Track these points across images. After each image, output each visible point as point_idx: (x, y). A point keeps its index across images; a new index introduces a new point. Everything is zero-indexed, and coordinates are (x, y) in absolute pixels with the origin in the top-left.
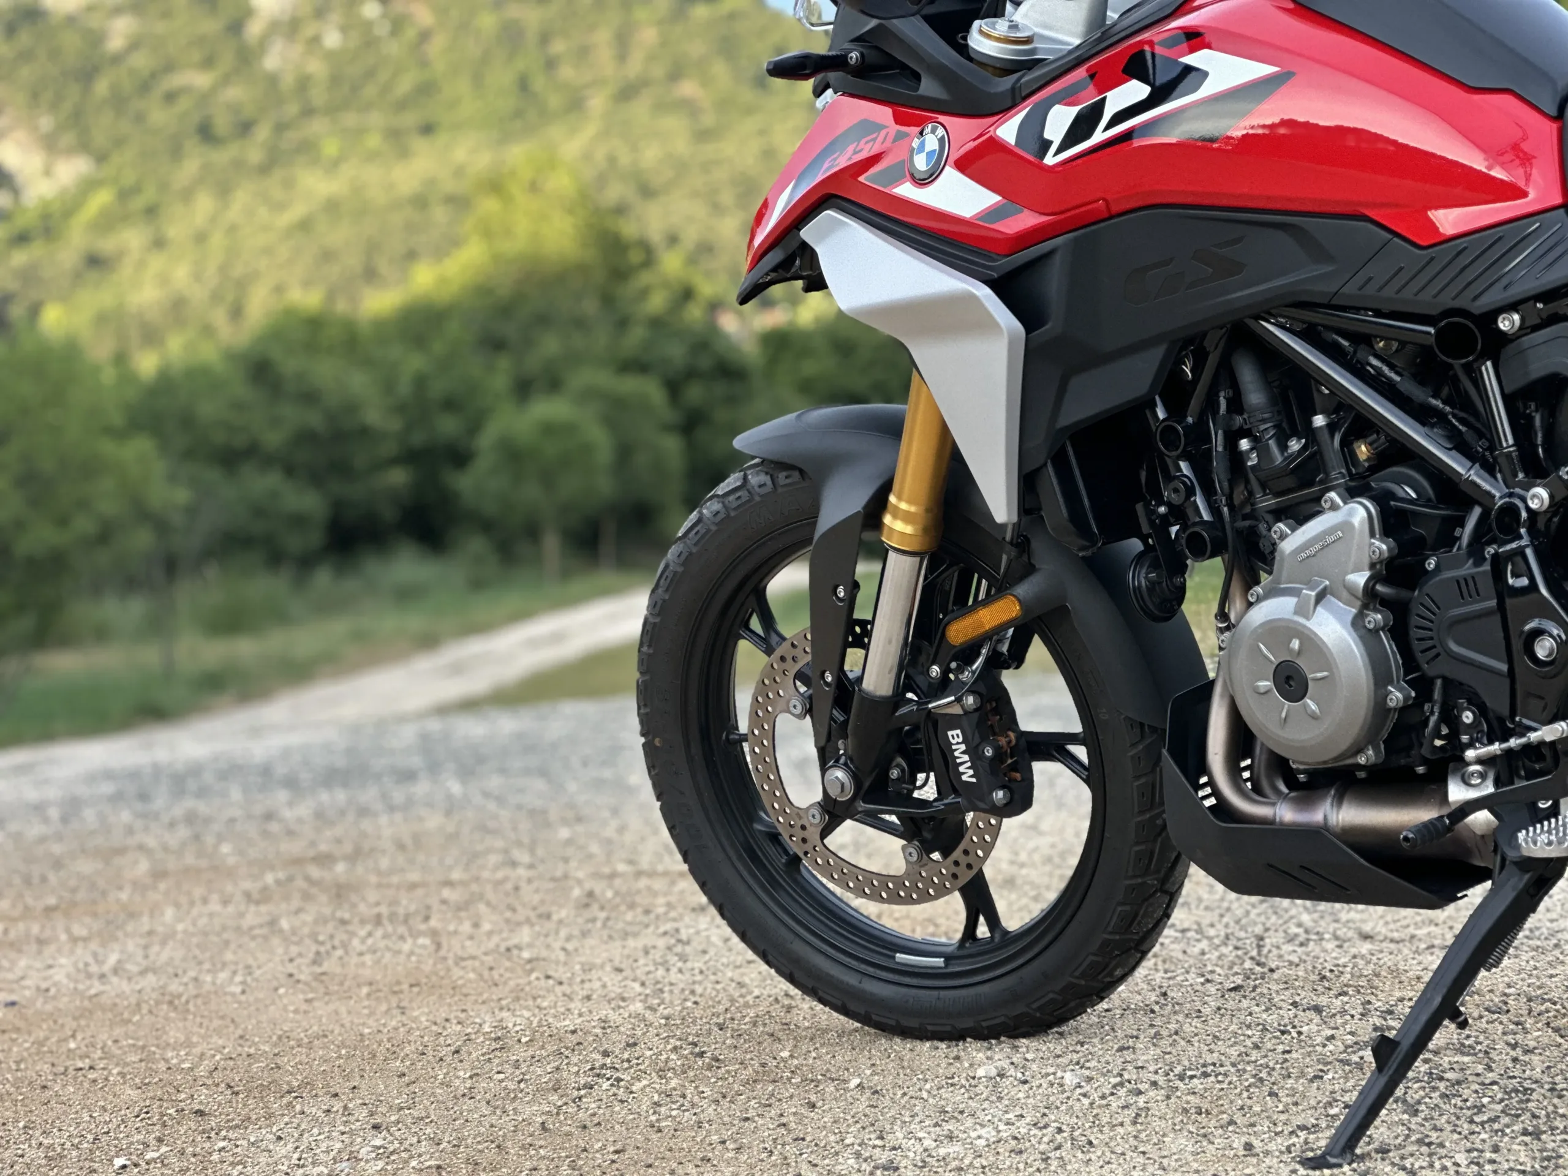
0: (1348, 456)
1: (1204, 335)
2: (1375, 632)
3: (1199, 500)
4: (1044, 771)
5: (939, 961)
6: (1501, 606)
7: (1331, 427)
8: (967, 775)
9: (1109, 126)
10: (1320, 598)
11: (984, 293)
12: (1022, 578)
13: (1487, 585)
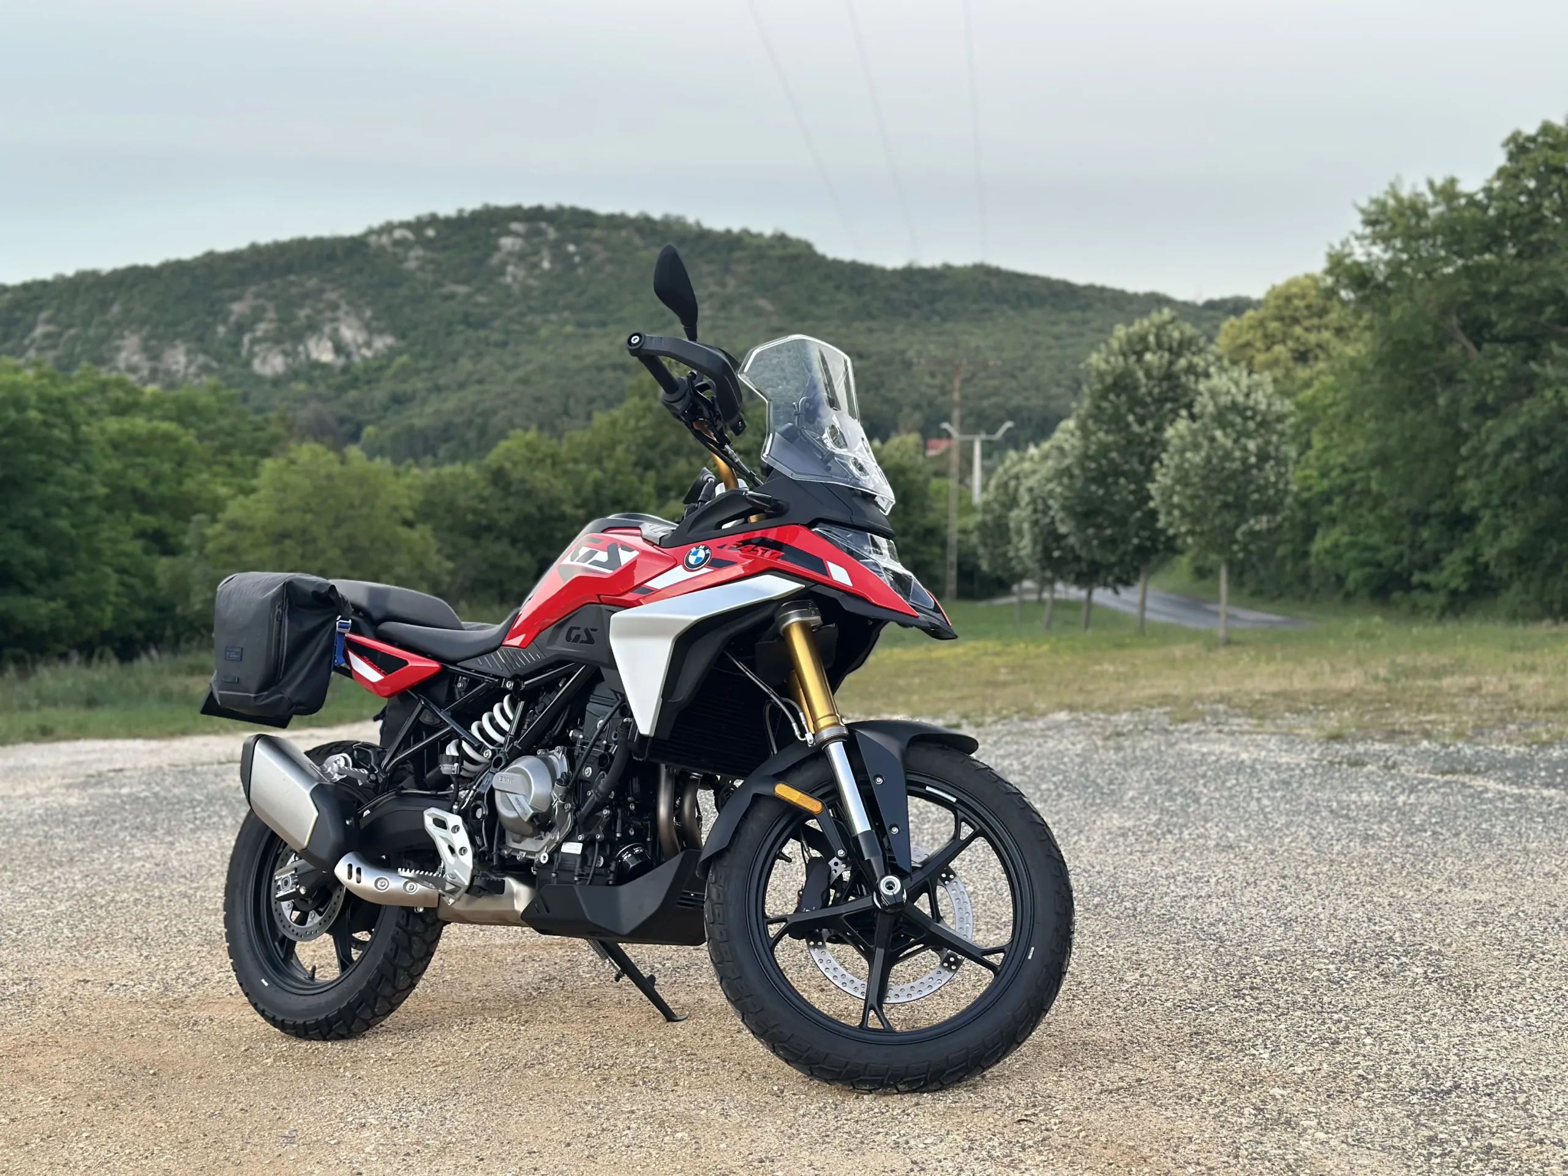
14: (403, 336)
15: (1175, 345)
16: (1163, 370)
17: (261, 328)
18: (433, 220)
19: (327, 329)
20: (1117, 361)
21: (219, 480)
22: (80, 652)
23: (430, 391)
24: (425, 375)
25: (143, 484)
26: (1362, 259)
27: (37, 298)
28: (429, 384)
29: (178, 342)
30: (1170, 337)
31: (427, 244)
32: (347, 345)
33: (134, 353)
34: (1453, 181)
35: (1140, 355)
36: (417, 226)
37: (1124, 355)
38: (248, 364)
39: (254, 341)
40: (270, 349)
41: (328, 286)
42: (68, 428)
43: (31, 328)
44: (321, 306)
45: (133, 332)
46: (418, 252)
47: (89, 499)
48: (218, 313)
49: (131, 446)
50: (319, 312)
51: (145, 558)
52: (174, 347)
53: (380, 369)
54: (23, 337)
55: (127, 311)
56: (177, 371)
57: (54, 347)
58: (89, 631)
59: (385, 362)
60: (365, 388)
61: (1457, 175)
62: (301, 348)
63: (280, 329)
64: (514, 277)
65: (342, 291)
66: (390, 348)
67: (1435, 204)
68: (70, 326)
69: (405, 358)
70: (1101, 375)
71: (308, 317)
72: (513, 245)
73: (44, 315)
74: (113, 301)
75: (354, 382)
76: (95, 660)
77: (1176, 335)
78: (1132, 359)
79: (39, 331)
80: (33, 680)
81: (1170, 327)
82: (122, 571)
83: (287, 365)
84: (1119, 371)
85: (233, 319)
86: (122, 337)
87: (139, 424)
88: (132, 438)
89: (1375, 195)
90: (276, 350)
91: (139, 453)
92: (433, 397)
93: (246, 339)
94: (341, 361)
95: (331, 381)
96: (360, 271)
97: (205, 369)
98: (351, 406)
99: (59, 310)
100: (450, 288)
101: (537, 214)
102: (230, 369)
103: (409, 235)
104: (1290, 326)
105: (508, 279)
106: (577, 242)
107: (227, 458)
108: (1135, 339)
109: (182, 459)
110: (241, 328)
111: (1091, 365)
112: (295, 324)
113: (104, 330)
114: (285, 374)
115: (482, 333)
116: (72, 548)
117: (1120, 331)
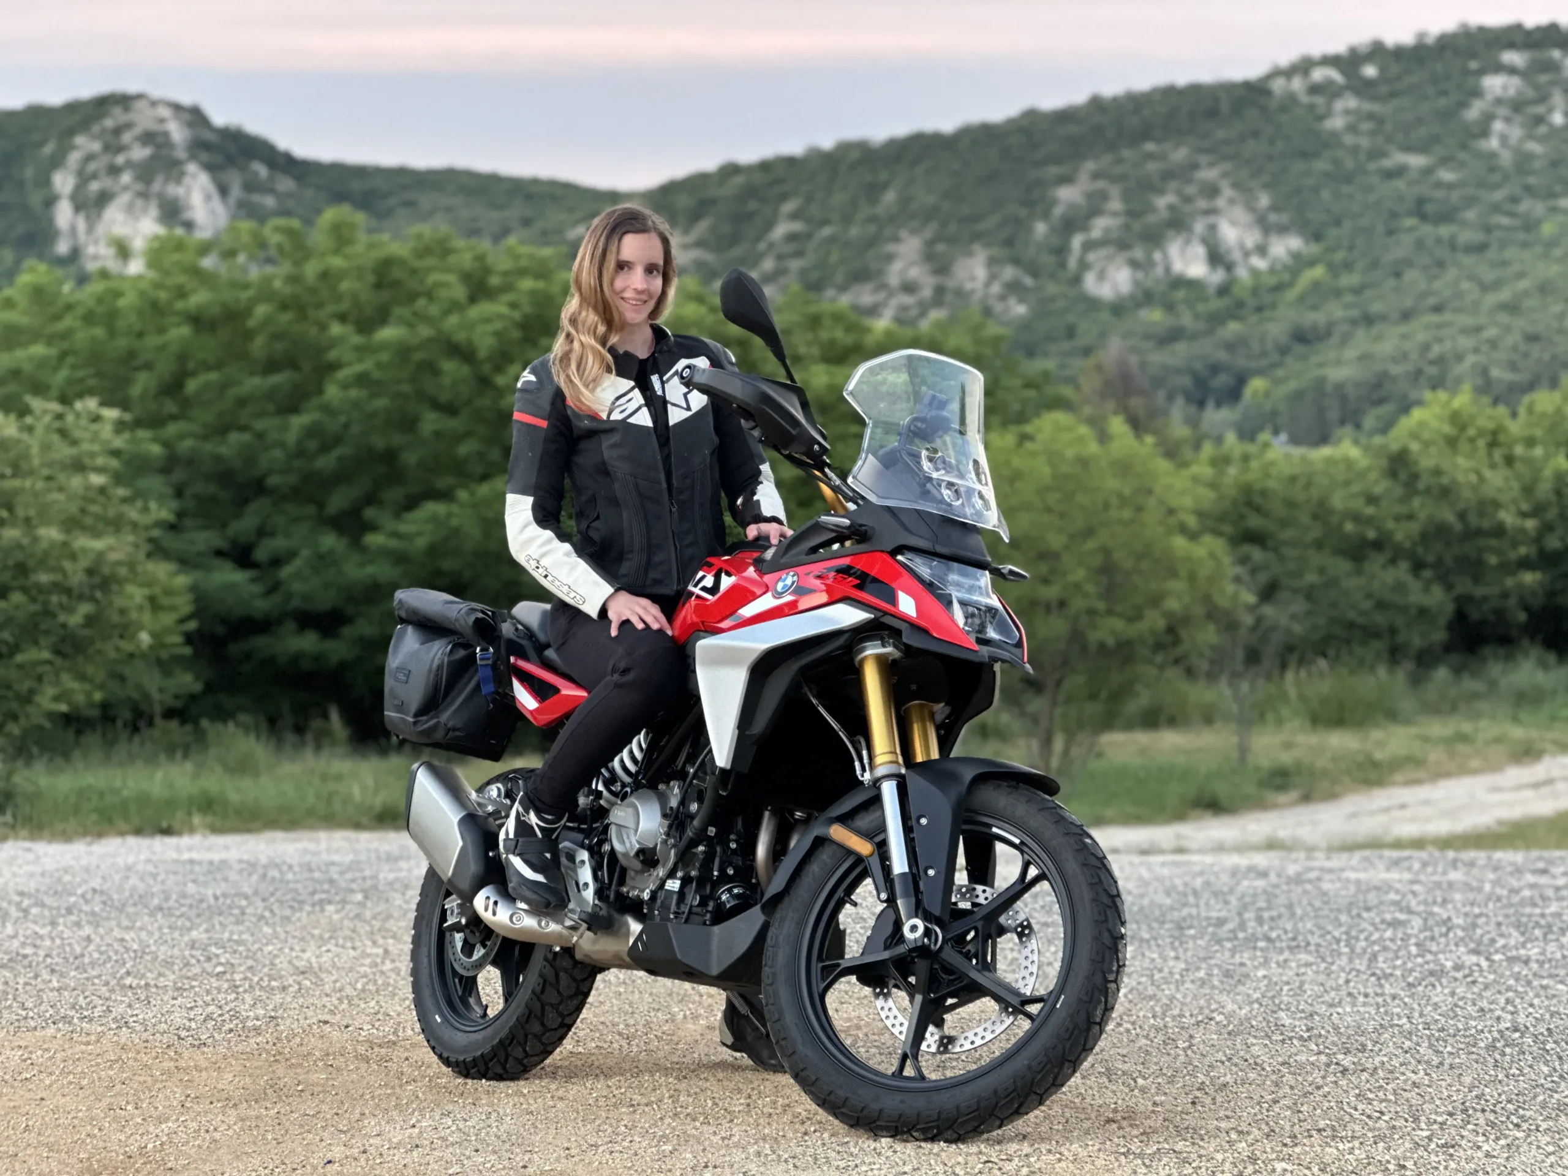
14: (1316, 236)
17: (1100, 226)
18: (1377, 51)
19: (1199, 227)
23: (1355, 323)
24: (1348, 298)
27: (779, 181)
28: (1355, 313)
29: (977, 247)
31: (1363, 88)
32: (1229, 252)
33: (912, 264)
36: (1350, 61)
38: (1077, 280)
39: (1088, 246)
40: (1110, 258)
41: (1203, 159)
43: (769, 225)
44: (1191, 190)
45: (913, 232)
46: (1350, 102)
48: (1036, 202)
50: (1188, 200)
52: (970, 254)
53: (1279, 288)
54: (759, 238)
55: (905, 201)
56: (973, 291)
57: (799, 254)
59: (1286, 277)
60: (1253, 319)
62: (1157, 256)
63: (1127, 227)
64: (1504, 139)
65: (1227, 166)
66: (1296, 256)
68: (826, 222)
69: (1318, 272)
71: (1171, 208)
72: (1505, 88)
73: (789, 207)
74: (885, 186)
75: (1237, 310)
79: (780, 230)
83: (1137, 283)
85: (1058, 211)
86: (896, 239)
90: (1121, 258)
92: (1361, 334)
93: (1077, 241)
94: (1218, 277)
95: (1201, 308)
96: (1256, 134)
97: (1013, 288)
98: (1229, 347)
99: (810, 199)
100: (1400, 158)
101: (1548, 37)
102: (1051, 288)
103: (1336, 76)
105: (1494, 143)
110: (1072, 224)
112: (1151, 219)
113: (872, 229)
114: (1132, 297)
115: (1445, 231)
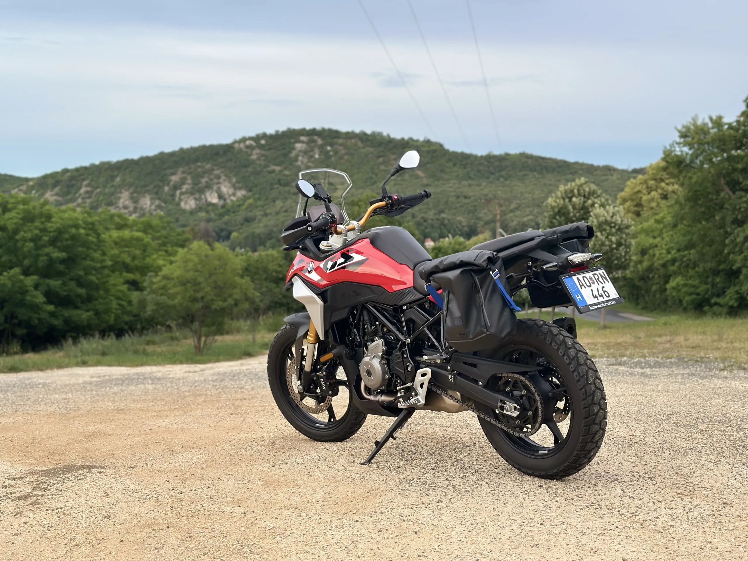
0: (382, 330)
1: (357, 306)
2: (384, 364)
3: (357, 336)
4: (341, 388)
5: (323, 426)
6: (403, 361)
7: (379, 324)
8: (324, 388)
9: (338, 266)
10: (374, 357)
11: (315, 296)
12: (333, 349)
13: (401, 357)
14: (250, 190)
15: (587, 194)
16: (581, 205)
17: (185, 188)
18: (264, 136)
19: (215, 187)
20: (560, 201)
21: (161, 258)
22: (100, 334)
23: (263, 216)
24: (260, 208)
25: (128, 260)
26: (679, 153)
27: (83, 175)
28: (262, 213)
29: (147, 195)
30: (584, 190)
31: (261, 147)
32: (224, 195)
33: (126, 200)
34: (720, 118)
35: (570, 199)
36: (257, 139)
37: (564, 199)
38: (178, 204)
39: (182, 194)
40: (188, 197)
41: (216, 168)
42: (95, 235)
43: (80, 188)
44: (212, 177)
45: (126, 190)
46: (257, 151)
47: (104, 267)
48: (164, 180)
49: (123, 243)
50: (211, 180)
51: (129, 293)
52: (145, 197)
53: (239, 206)
54: (76, 193)
55: (123, 180)
56: (146, 208)
57: (90, 197)
58: (104, 325)
59: (241, 202)
60: (232, 215)
61: (722, 115)
62: (203, 197)
63: (193, 188)
64: (302, 162)
65: (223, 170)
66: (244, 196)
67: (713, 128)
68: (97, 188)
69: (251, 201)
70: (553, 208)
71: (206, 182)
72: (302, 147)
73: (85, 183)
74: (117, 176)
75: (227, 212)
76: (106, 337)
77: (587, 189)
78: (567, 200)
79: (83, 190)
80: (79, 345)
81: (584, 186)
82: (118, 298)
83: (197, 205)
84: (560, 206)
85: (172, 183)
86: (121, 193)
87: (126, 233)
88: (123, 240)
89: (685, 124)
90: (192, 197)
91: (127, 246)
92: (264, 219)
93: (178, 192)
94: (222, 203)
95: (217, 212)
96: (231, 160)
97: (159, 207)
98: (226, 223)
99: (92, 180)
100: (272, 167)
101: (313, 132)
102: (170, 207)
103: (253, 143)
104: (659, 183)
105: (299, 163)
106: (331, 145)
107: (165, 248)
108: (568, 191)
109: (145, 249)
110: (176, 187)
111: (548, 203)
112: (201, 185)
113: (113, 189)
114: (196, 209)
115: (287, 189)
116: (97, 288)
117: (562, 188)
